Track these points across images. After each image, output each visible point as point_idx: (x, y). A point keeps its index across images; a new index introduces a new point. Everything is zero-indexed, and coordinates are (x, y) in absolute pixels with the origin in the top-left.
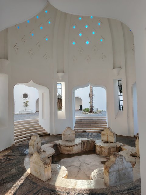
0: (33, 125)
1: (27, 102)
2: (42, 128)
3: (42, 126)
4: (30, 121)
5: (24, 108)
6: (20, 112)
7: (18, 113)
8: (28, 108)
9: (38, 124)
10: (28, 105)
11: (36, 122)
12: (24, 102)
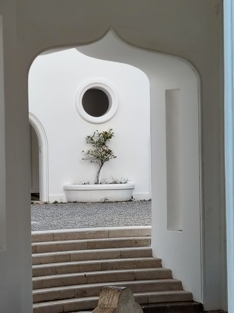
0: (121, 257)
1: (107, 136)
2: (168, 274)
3: (167, 265)
4: (108, 234)
5: (91, 170)
6: (67, 190)
7: (61, 197)
8: (109, 170)
9: (149, 253)
10: (109, 152)
11: (136, 243)
12: (90, 139)
